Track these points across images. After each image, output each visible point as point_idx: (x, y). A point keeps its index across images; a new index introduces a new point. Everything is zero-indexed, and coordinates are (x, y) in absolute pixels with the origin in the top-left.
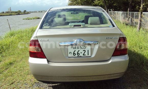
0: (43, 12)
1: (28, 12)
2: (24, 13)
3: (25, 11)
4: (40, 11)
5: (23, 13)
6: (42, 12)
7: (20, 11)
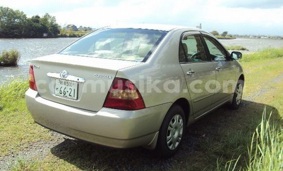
0: (262, 37)
1: (231, 36)
2: (223, 37)
3: (225, 33)
4: (255, 37)
5: (221, 37)
6: (259, 37)
7: (215, 32)
